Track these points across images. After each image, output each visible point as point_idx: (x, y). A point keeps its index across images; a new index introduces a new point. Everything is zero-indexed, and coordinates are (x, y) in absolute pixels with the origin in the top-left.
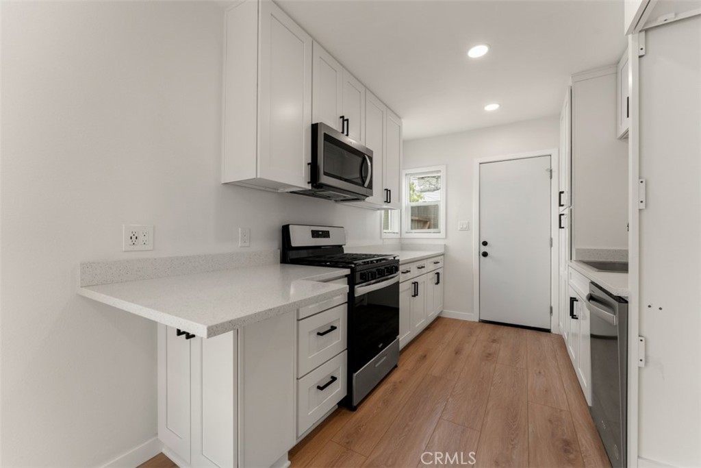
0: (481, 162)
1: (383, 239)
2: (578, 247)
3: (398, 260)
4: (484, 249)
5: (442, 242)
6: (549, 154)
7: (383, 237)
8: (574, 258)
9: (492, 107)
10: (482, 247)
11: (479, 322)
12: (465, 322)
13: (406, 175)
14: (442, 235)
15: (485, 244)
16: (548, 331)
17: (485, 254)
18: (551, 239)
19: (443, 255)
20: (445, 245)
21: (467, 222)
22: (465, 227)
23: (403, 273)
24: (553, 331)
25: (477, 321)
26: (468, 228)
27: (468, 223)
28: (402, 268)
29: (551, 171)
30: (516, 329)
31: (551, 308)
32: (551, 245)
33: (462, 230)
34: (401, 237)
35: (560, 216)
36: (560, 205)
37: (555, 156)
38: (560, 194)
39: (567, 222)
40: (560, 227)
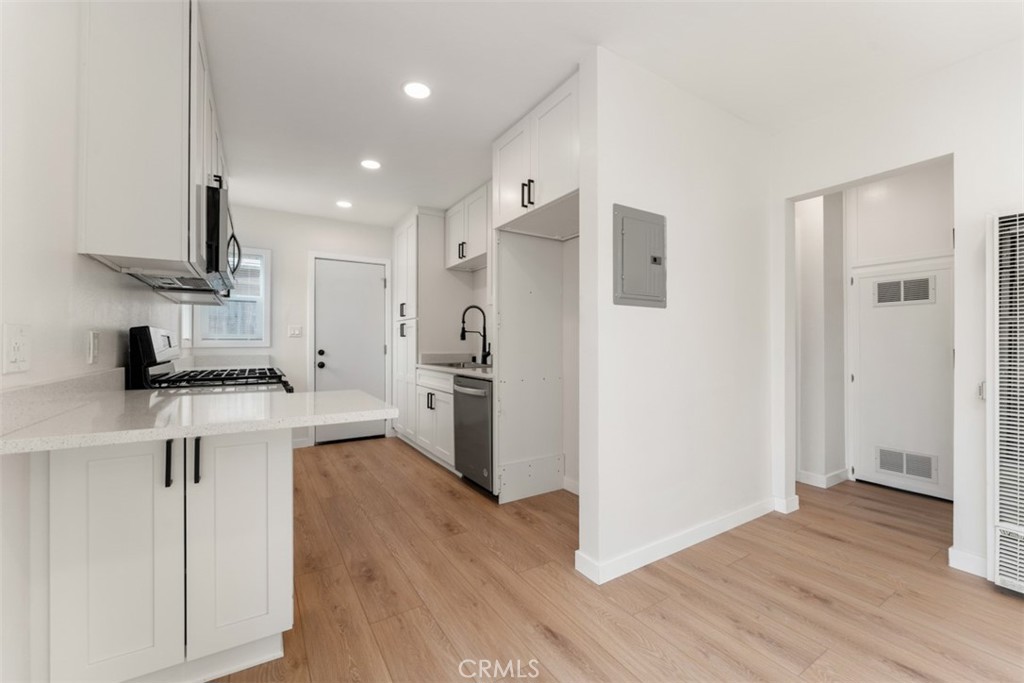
0: (318, 257)
2: (425, 353)
4: (320, 359)
5: (265, 353)
6: (383, 263)
8: (420, 361)
9: (344, 204)
10: (319, 357)
11: (315, 445)
14: (266, 342)
15: (321, 353)
16: (383, 436)
17: (322, 365)
18: (385, 347)
20: (270, 356)
21: (299, 327)
22: (297, 332)
26: (301, 335)
27: (301, 328)
29: (385, 281)
30: (355, 443)
32: (385, 353)
33: (293, 336)
34: (195, 345)
35: (402, 325)
36: (402, 315)
37: (388, 267)
38: (402, 305)
39: (411, 331)
40: (402, 335)
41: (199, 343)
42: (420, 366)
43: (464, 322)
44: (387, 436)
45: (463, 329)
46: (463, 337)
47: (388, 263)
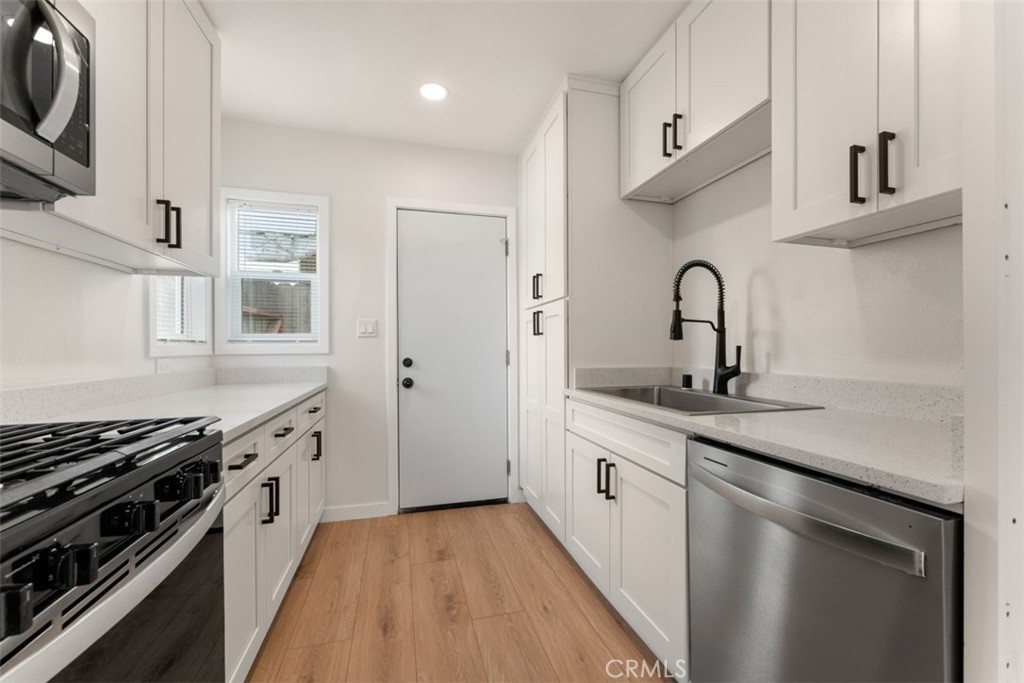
0: (400, 206)
1: (156, 359)
2: (580, 367)
3: (219, 434)
4: (406, 373)
5: (323, 363)
6: (503, 214)
7: (153, 354)
8: (573, 383)
10: (403, 369)
11: (399, 513)
12: (373, 520)
13: (228, 200)
14: (322, 346)
15: (408, 363)
16: (504, 501)
17: (408, 383)
18: (508, 353)
19: (325, 390)
20: (328, 368)
21: (373, 320)
22: (369, 330)
23: (231, 468)
24: (512, 500)
25: (396, 513)
26: (375, 334)
27: (377, 322)
28: (229, 455)
29: (507, 243)
31: (508, 463)
32: (508, 363)
33: (364, 336)
34: (216, 353)
35: (537, 314)
36: (536, 296)
37: (511, 222)
38: (536, 277)
39: (554, 326)
40: (537, 332)
41: (224, 347)
42: (573, 392)
43: (678, 298)
44: (511, 500)
45: (678, 313)
46: (677, 333)
47: (510, 212)
